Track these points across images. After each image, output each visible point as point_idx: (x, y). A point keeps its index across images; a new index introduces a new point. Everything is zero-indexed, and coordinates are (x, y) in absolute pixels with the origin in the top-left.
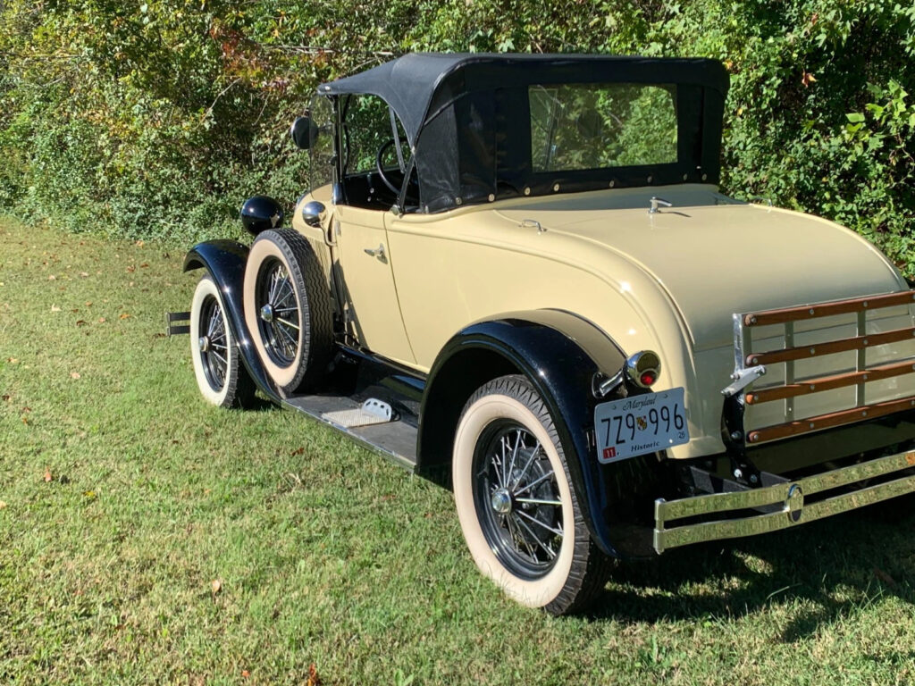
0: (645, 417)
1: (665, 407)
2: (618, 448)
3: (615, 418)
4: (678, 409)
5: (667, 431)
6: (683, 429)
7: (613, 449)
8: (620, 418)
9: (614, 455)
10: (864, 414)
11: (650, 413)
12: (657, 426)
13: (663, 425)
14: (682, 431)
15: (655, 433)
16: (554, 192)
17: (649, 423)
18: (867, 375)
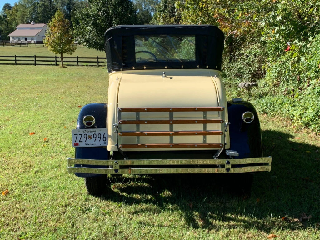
0: (92, 136)
1: (100, 134)
2: (80, 143)
3: (79, 134)
4: (105, 135)
5: (100, 141)
6: (106, 141)
7: (78, 143)
8: (82, 135)
9: (78, 145)
10: (171, 146)
11: (94, 135)
12: (96, 139)
13: (98, 139)
14: (105, 142)
15: (95, 141)
16: (144, 69)
17: (93, 137)
18: (172, 133)
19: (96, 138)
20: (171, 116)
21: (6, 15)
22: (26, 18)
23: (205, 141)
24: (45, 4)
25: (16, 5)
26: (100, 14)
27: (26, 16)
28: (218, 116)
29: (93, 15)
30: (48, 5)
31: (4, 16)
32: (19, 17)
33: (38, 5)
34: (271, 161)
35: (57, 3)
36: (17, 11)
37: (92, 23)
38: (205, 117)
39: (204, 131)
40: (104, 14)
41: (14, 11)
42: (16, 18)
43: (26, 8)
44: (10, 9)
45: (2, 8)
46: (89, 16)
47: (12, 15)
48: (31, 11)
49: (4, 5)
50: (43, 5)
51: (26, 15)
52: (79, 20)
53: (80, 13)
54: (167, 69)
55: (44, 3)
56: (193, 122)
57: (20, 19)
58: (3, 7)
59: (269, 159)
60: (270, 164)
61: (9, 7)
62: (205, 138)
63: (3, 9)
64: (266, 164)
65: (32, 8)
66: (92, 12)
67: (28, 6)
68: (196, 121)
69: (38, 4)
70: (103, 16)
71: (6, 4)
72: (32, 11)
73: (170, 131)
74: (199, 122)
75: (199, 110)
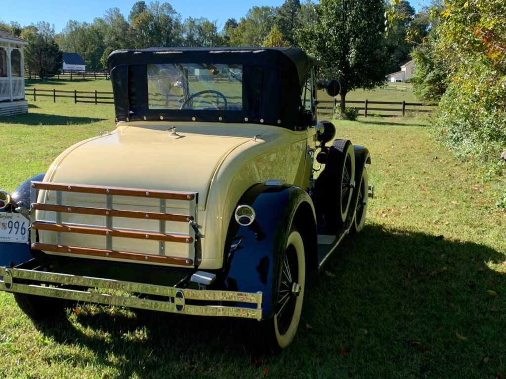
0: (6, 224)
1: (17, 222)
4: (24, 225)
5: (16, 233)
10: (107, 254)
11: (9, 223)
12: (11, 230)
13: (14, 230)
14: (24, 236)
15: (10, 233)
16: (160, 120)
17: (8, 227)
18: (109, 232)
19: (12, 227)
20: (109, 203)
21: (228, 35)
22: (256, 40)
23: (162, 251)
24: (285, 18)
25: (244, 21)
26: (331, 32)
27: (256, 38)
28: (204, 209)
29: (320, 34)
30: (288, 20)
31: (226, 37)
32: (246, 39)
33: (275, 20)
34: (261, 302)
35: (303, 17)
36: (244, 29)
37: (317, 47)
38: (163, 209)
39: (161, 233)
40: (337, 31)
41: (239, 31)
42: (242, 40)
43: (256, 24)
44: (235, 27)
45: (224, 25)
46: (313, 36)
47: (236, 36)
48: (263, 30)
49: (226, 21)
50: (282, 20)
51: (256, 35)
52: (297, 42)
53: (300, 31)
54: (195, 121)
55: (283, 17)
56: (141, 216)
57: (247, 41)
58: (225, 23)
59: (257, 297)
60: (259, 306)
61: (233, 23)
62: (162, 245)
63: (224, 28)
64: (254, 306)
65: (265, 25)
66: (318, 29)
67: (260, 22)
68: (147, 213)
69: (275, 18)
70: (335, 35)
71: (229, 20)
72: (265, 29)
73: (107, 228)
74: (152, 216)
75: (152, 195)
